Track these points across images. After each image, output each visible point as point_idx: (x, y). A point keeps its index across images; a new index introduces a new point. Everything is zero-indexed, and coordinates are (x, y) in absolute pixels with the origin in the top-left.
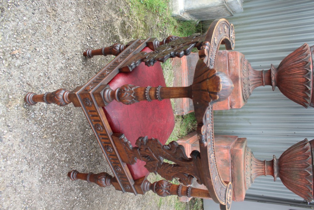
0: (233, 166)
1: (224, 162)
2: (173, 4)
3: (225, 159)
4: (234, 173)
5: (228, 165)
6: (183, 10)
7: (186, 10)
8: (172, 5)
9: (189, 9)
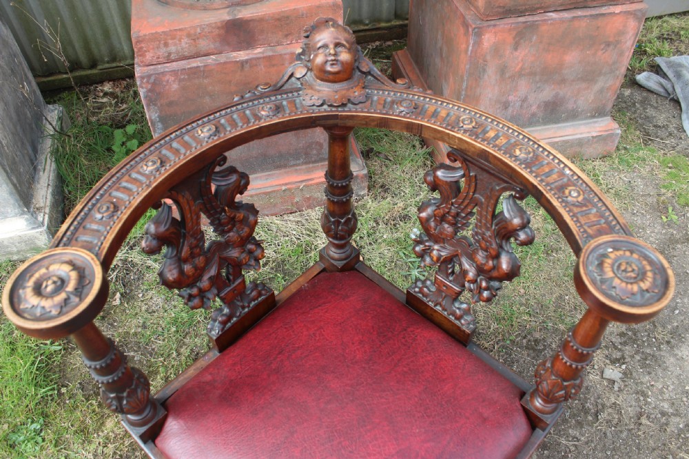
0: (538, 9)
1: (522, 41)
2: (15, 249)
3: (514, 38)
4: (562, 5)
5: (533, 27)
6: (27, 220)
7: (23, 211)
8: (18, 252)
9: (17, 201)
